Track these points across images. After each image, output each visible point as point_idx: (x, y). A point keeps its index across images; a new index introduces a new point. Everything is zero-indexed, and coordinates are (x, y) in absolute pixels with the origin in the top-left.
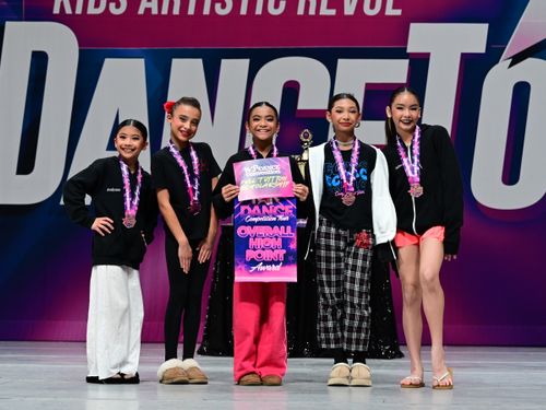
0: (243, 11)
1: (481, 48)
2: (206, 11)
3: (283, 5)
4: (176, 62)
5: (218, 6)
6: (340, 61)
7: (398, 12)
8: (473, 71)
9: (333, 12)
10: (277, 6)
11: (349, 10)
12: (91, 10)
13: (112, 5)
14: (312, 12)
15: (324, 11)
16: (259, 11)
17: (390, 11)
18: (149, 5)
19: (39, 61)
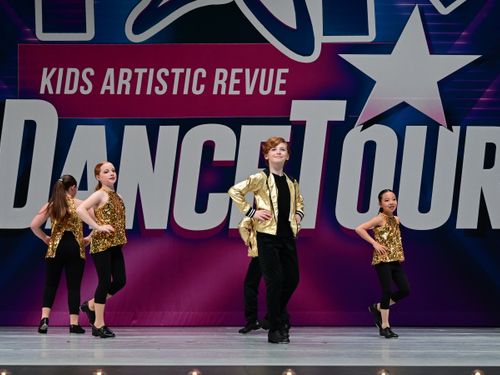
0: (175, 92)
1: (341, 117)
2: (149, 92)
3: (202, 87)
4: (127, 128)
5: (157, 88)
6: (243, 127)
7: (284, 93)
8: (336, 133)
9: (238, 93)
10: (198, 88)
11: (249, 91)
12: (67, 91)
13: (82, 88)
14: (223, 92)
15: (232, 92)
16: (186, 92)
17: (278, 92)
18: (108, 88)
19: (30, 127)
